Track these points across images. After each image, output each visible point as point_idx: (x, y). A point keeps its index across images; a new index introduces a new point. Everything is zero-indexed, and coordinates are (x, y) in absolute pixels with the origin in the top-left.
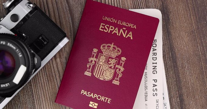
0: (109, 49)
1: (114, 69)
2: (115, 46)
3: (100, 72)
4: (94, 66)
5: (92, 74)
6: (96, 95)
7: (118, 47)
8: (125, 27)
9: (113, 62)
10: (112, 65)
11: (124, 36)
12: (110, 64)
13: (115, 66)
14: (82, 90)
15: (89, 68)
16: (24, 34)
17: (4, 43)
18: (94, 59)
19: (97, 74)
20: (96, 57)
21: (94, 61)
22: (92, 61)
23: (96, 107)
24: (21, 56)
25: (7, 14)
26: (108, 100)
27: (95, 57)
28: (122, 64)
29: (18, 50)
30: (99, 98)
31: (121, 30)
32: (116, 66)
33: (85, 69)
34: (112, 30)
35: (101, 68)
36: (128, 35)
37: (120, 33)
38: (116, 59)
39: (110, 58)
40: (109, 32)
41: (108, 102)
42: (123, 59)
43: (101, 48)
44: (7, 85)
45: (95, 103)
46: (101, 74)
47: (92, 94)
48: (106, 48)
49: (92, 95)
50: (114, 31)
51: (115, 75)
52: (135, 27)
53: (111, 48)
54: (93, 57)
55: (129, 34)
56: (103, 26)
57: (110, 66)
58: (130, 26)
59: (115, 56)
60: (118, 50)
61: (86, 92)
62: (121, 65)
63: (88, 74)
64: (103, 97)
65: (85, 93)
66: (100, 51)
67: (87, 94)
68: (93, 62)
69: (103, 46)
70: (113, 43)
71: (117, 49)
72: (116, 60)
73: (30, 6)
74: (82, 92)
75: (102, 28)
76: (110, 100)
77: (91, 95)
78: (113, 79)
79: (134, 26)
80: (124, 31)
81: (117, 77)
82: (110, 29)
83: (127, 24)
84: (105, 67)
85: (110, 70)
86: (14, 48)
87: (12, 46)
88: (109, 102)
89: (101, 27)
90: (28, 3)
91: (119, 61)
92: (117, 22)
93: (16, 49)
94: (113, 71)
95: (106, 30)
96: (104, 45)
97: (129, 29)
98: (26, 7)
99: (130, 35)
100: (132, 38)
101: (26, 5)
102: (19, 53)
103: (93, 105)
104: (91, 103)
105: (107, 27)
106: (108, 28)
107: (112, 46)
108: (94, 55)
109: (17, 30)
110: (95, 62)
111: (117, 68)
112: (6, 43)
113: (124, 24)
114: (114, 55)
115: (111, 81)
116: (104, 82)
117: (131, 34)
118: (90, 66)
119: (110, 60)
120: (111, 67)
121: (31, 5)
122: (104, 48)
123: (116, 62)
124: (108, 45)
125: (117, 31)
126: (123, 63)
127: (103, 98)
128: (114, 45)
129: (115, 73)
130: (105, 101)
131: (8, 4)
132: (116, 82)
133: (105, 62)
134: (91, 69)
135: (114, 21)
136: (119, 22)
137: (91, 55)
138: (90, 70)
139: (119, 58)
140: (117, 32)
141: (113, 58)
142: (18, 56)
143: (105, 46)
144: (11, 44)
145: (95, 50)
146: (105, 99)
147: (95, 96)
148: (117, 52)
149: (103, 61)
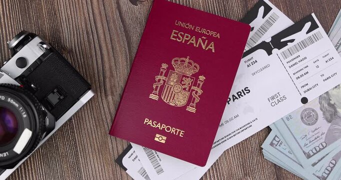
0: (183, 64)
1: (189, 91)
2: (191, 61)
3: (170, 95)
4: (162, 87)
5: (160, 98)
6: (164, 126)
7: (195, 62)
8: (205, 35)
9: (188, 81)
10: (187, 87)
11: (204, 47)
12: (184, 84)
13: (190, 87)
14: (146, 119)
15: (156, 90)
16: (32, 85)
17: (3, 98)
18: (162, 78)
19: (166, 97)
20: (166, 75)
21: (163, 80)
22: (159, 80)
23: (163, 142)
24: (25, 116)
25: (12, 56)
26: (180, 132)
27: (163, 75)
28: (199, 84)
29: (21, 108)
30: (168, 129)
31: (200, 40)
32: (192, 87)
33: (151, 91)
34: (187, 39)
35: (172, 90)
36: (209, 47)
37: (198, 43)
38: (191, 78)
39: (184, 76)
40: (183, 42)
41: (180, 136)
42: (202, 78)
43: (173, 62)
44: (5, 155)
45: (163, 136)
46: (172, 98)
47: (159, 124)
48: (179, 63)
49: (159, 126)
50: (191, 41)
51: (190, 100)
52: (218, 36)
53: (186, 64)
54: (161, 75)
55: (210, 45)
56: (175, 33)
57: (183, 87)
58: (212, 35)
59: (191, 75)
60: (195, 66)
61: (151, 121)
62: (198, 87)
63: (153, 97)
64: (173, 128)
65: (150, 123)
66: (171, 68)
67: (153, 124)
68: (162, 82)
69: (175, 61)
70: (188, 57)
71: (194, 64)
72: (192, 80)
73: (43, 47)
74: (145, 121)
75: (174, 37)
76: (182, 132)
77: (157, 126)
78: (188, 104)
79: (217, 34)
80: (204, 41)
81: (193, 103)
82: (185, 38)
83: (208, 32)
84: (178, 89)
85: (183, 92)
86: (17, 105)
87: (14, 103)
88: (182, 135)
89: (173, 34)
90: (40, 43)
91: (196, 81)
92: (195, 28)
93: (19, 107)
94: (188, 94)
95: (179, 39)
96: (176, 59)
97: (210, 39)
98: (37, 48)
99: (212, 47)
100: (213, 51)
101: (38, 45)
102: (23, 112)
103: (160, 138)
104: (157, 135)
105: (181, 35)
106: (183, 36)
107: (187, 60)
108: (162, 72)
109: (25, 79)
110: (165, 81)
111: (193, 90)
112: (6, 99)
113: (204, 31)
114: (189, 73)
115: (185, 107)
116: (175, 108)
117: (213, 45)
118: (157, 87)
119: (184, 79)
120: (185, 89)
121: (45, 46)
122: (177, 64)
123: (192, 83)
124: (182, 59)
125: (194, 40)
126: (201, 84)
127: (174, 130)
128: (189, 59)
129: (191, 97)
130: (176, 133)
131: (14, 43)
132: (192, 109)
133: (177, 82)
134: (158, 90)
135: (191, 27)
136: (198, 29)
137: (158, 73)
138: (158, 92)
139: (196, 76)
140: (194, 42)
141: (188, 77)
142: (21, 116)
143: (177, 61)
144: (12, 100)
145: (165, 66)
146: (176, 131)
147: (162, 127)
148: (194, 69)
149: (175, 80)
